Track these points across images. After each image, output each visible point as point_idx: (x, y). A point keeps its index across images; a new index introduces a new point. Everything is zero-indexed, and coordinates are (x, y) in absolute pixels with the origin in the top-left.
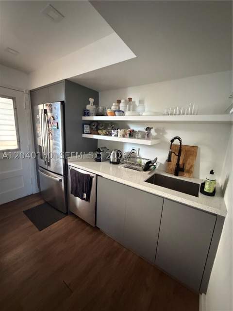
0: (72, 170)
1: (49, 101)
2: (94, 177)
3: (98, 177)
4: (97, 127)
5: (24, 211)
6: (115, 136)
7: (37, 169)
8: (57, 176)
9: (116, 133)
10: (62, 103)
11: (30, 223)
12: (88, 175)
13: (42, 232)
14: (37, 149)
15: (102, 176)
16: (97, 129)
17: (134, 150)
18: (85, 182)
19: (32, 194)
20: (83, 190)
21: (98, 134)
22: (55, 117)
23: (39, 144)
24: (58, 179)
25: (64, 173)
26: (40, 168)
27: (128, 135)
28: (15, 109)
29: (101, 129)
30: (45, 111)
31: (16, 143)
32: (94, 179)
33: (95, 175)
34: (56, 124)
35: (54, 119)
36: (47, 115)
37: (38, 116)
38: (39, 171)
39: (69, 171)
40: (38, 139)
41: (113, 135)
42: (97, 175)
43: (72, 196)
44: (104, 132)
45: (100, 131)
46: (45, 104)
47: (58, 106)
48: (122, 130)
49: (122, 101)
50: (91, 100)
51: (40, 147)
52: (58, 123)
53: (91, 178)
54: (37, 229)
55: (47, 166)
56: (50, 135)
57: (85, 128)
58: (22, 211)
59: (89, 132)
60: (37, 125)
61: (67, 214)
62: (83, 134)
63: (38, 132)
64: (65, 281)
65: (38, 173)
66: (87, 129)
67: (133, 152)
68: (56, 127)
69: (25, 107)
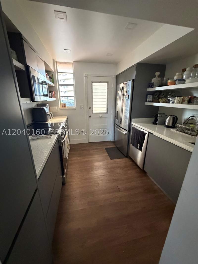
0: (133, 128)
1: (126, 80)
2: (146, 134)
3: (149, 134)
4: (159, 96)
5: (105, 148)
6: (172, 103)
7: (115, 125)
8: (124, 131)
9: (173, 100)
10: (133, 81)
11: (107, 154)
12: (143, 132)
13: (112, 160)
14: (116, 113)
15: (153, 134)
16: (159, 98)
17: (194, 116)
18: (140, 136)
19: (110, 141)
20: (138, 142)
21: (159, 102)
22: (128, 91)
23: (117, 110)
24: (124, 133)
25: (128, 129)
26: (116, 125)
27: (186, 102)
28: (108, 88)
29: (162, 98)
30: (123, 88)
31: (106, 109)
32: (146, 136)
33: (147, 133)
34: (128, 96)
35: (127, 93)
36: (123, 90)
37: (118, 91)
38: (115, 127)
39: (132, 128)
40: (117, 106)
41: (171, 103)
42: (149, 133)
43: (131, 145)
44: (164, 100)
45: (160, 99)
46: (123, 83)
47: (130, 83)
48: (179, 97)
49: (187, 69)
50: (157, 74)
51: (117, 111)
52: (128, 95)
53: (145, 134)
54: (109, 158)
55: (119, 123)
56: (124, 104)
57: (148, 98)
58: (104, 147)
59: (152, 101)
60: (118, 97)
61: (127, 157)
62: (146, 103)
63: (117, 102)
64: (118, 185)
65: (115, 128)
66: (150, 98)
67: (193, 119)
68: (127, 98)
69: (112, 87)
